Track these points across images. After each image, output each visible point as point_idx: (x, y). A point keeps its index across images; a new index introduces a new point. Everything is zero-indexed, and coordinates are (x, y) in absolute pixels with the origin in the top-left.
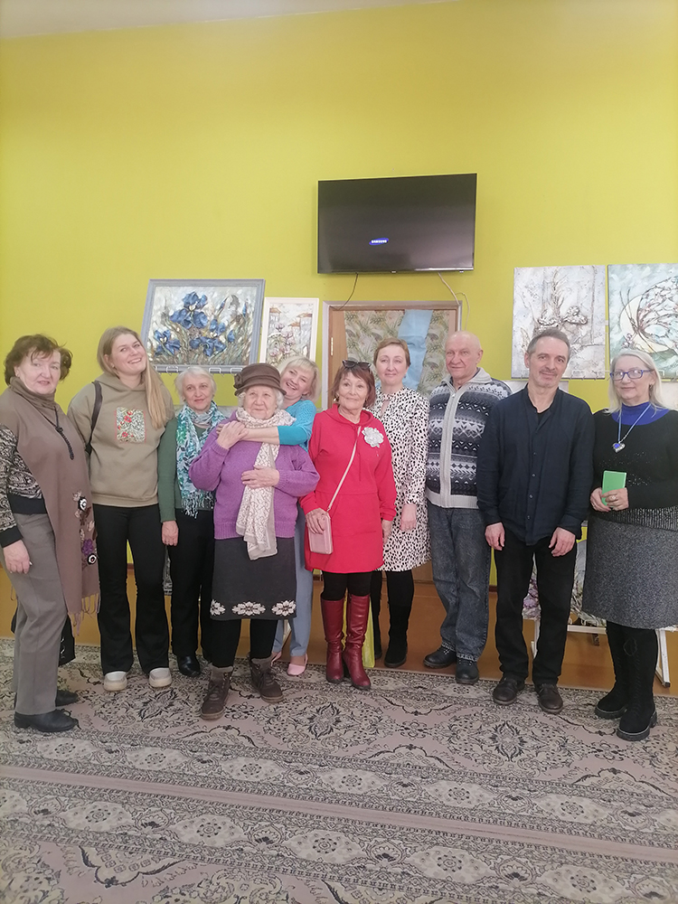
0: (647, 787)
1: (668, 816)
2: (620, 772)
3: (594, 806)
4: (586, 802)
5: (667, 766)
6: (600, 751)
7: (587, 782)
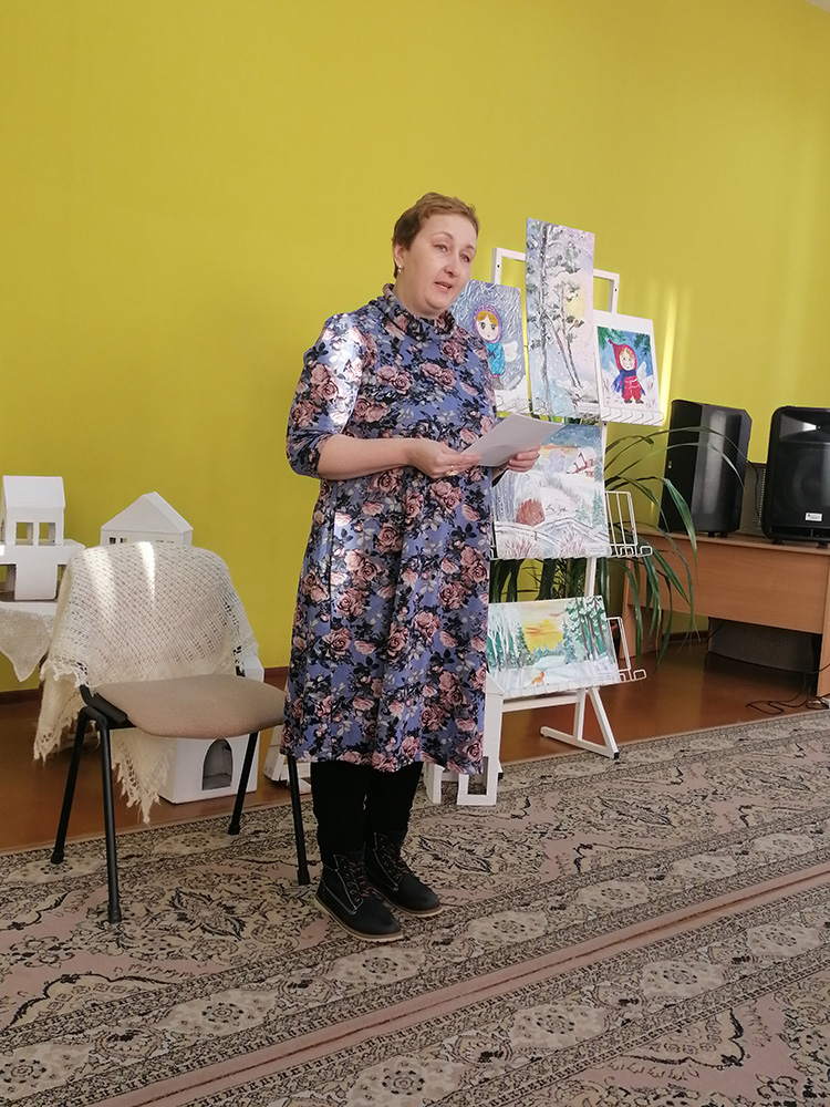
0: (130, 985)
1: (180, 1017)
2: (78, 977)
3: (61, 1051)
4: (42, 1051)
5: (145, 941)
6: (29, 955)
7: (32, 1015)
